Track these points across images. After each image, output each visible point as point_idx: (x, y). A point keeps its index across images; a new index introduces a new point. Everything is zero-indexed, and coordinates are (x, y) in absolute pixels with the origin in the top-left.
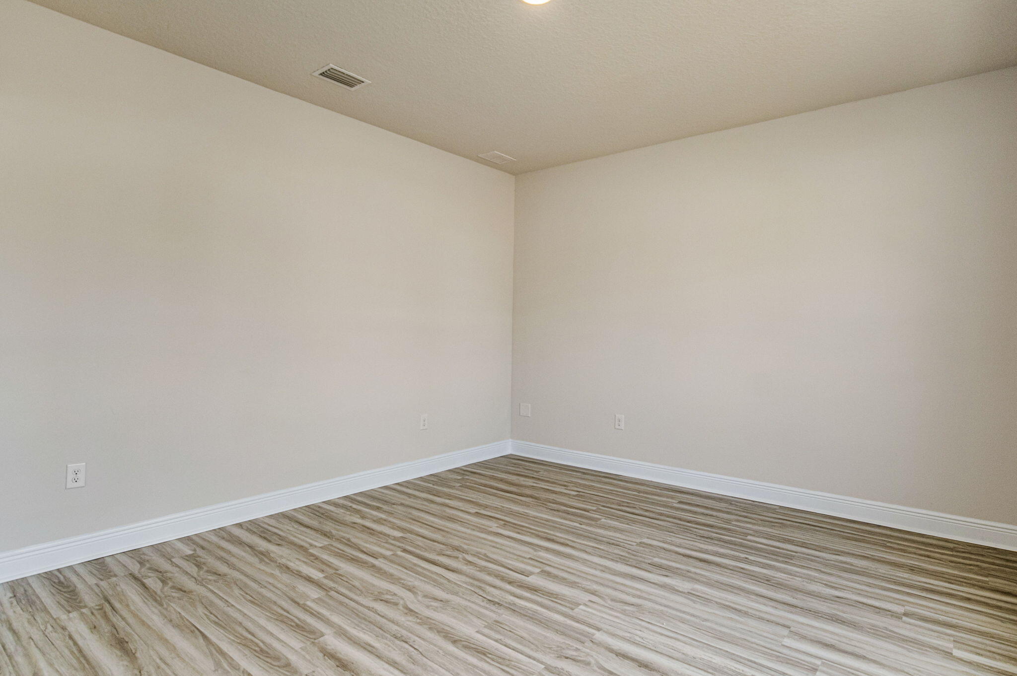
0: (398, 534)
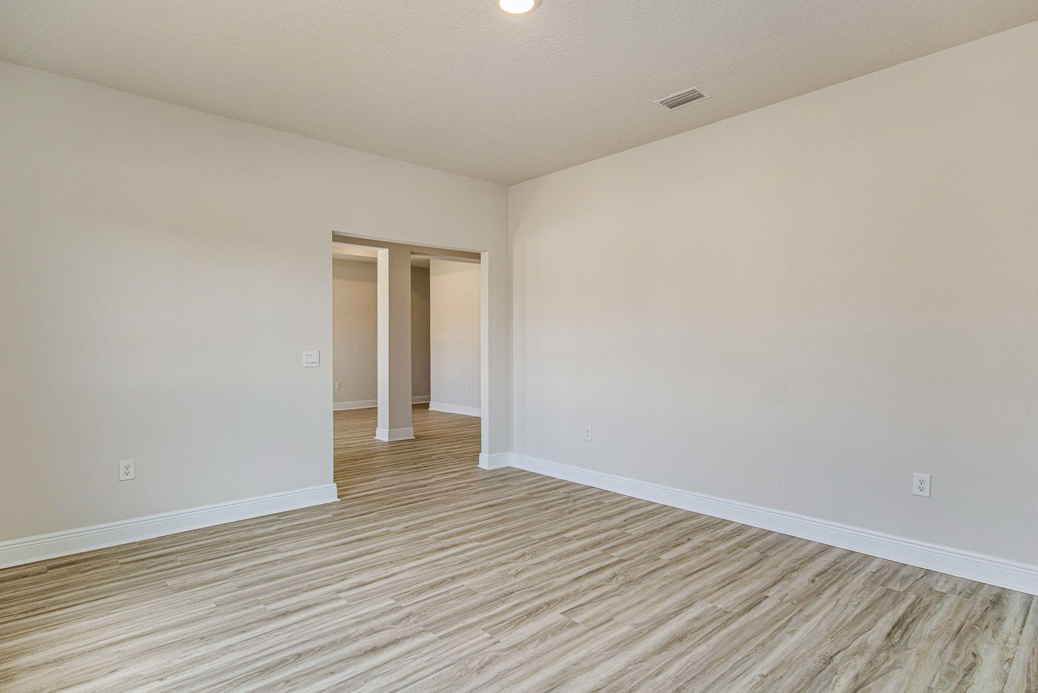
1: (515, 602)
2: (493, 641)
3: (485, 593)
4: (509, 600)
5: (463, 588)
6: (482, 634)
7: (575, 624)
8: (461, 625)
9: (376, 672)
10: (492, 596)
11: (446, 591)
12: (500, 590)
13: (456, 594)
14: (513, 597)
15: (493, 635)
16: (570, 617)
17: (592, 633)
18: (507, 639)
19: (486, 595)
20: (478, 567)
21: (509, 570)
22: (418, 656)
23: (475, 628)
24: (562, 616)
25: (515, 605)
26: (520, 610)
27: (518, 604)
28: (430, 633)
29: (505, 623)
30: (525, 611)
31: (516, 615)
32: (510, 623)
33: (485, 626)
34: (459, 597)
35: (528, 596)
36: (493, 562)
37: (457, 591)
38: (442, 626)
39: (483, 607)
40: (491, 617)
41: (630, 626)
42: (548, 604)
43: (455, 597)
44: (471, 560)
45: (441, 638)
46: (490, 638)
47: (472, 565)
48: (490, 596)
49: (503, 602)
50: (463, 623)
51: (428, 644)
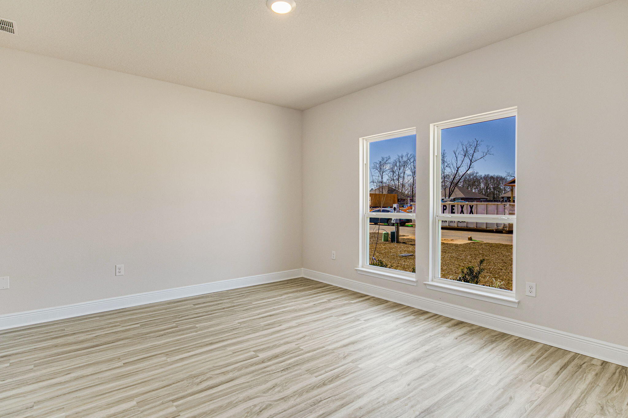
0: (134, 403)
1: (282, 364)
2: (298, 345)
3: (300, 371)
4: (286, 365)
5: (315, 374)
6: (304, 348)
7: (254, 351)
8: (315, 352)
9: (347, 336)
10: (296, 368)
11: (327, 372)
12: (291, 372)
13: (319, 371)
14: (283, 367)
15: (298, 348)
16: (255, 354)
17: (249, 347)
18: (293, 346)
19: (300, 369)
20: (305, 396)
21: (279, 392)
22: (332, 341)
23: (307, 350)
24: (259, 355)
25: (283, 362)
26: (281, 359)
27: (281, 363)
28: (330, 349)
29: (291, 353)
30: (279, 358)
31: (284, 356)
32: (289, 352)
33: (302, 352)
34: (318, 368)
35: (273, 367)
36: (291, 402)
37: (320, 373)
38: (325, 352)
39: (303, 362)
40: (298, 356)
41: (227, 349)
42: (263, 362)
43: (320, 368)
44: (311, 406)
45: (324, 347)
46: (300, 346)
47: (310, 399)
48: (298, 368)
49: (290, 364)
50: (313, 353)
51: (329, 345)
